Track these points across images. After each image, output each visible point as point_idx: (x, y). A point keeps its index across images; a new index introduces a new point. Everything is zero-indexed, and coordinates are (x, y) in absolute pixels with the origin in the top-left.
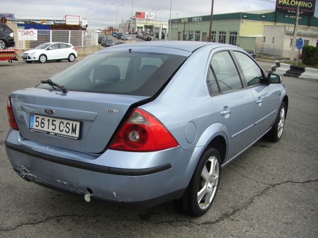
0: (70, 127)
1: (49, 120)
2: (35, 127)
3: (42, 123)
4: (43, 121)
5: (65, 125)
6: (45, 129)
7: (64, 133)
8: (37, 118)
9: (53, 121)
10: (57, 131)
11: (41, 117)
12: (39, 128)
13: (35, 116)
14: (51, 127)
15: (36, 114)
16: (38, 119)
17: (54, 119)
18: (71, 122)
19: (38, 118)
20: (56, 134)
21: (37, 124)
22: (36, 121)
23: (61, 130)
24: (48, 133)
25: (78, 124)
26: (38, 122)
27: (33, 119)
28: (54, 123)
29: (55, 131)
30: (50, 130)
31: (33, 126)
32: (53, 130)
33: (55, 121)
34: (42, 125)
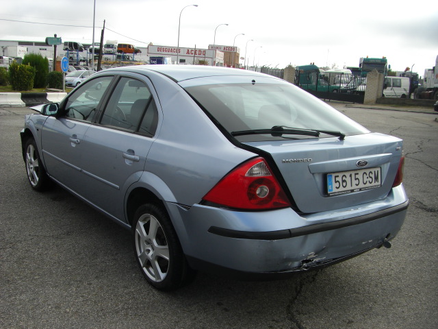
0: (373, 176)
1: (351, 176)
2: (335, 190)
3: (344, 181)
4: (344, 178)
5: (368, 176)
6: (349, 187)
7: (368, 185)
8: (335, 177)
9: (356, 174)
10: (361, 185)
11: (341, 175)
12: (341, 189)
13: (334, 175)
14: (355, 182)
15: (334, 173)
16: (337, 179)
17: (356, 172)
18: (373, 170)
19: (338, 176)
20: (360, 189)
21: (337, 185)
22: (336, 182)
23: (365, 182)
24: (352, 191)
25: (379, 169)
26: (338, 182)
27: (331, 180)
28: (357, 176)
29: (359, 187)
30: (354, 187)
31: (332, 190)
32: (357, 185)
33: (357, 174)
34: (344, 184)
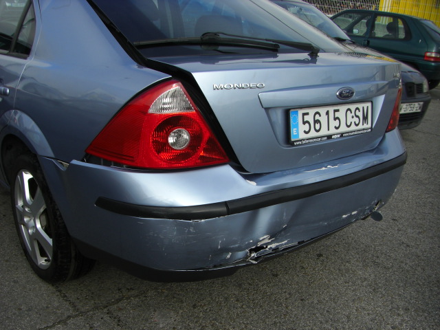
0: (360, 114)
1: (327, 113)
2: (302, 136)
3: (316, 122)
4: (317, 117)
5: (353, 114)
6: (324, 132)
7: (353, 128)
8: (304, 114)
9: (335, 111)
10: (343, 129)
11: (312, 111)
12: (313, 134)
13: (301, 112)
14: (334, 123)
15: (301, 107)
16: (306, 118)
17: (336, 108)
18: (360, 106)
19: (307, 114)
20: (342, 135)
21: (306, 127)
22: (304, 123)
23: (349, 124)
24: (329, 137)
25: (369, 105)
26: (308, 122)
27: (296, 119)
28: (337, 114)
29: (340, 130)
30: (332, 131)
31: (298, 135)
32: (337, 128)
33: (338, 111)
34: (317, 126)
